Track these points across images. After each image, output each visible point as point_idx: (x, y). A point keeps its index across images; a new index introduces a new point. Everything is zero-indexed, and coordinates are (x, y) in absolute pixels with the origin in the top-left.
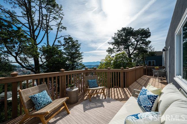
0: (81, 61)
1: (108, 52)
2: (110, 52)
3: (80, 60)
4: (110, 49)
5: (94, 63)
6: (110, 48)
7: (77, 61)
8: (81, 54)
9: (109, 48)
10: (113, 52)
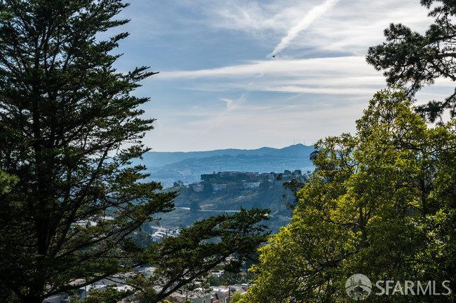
0: (136, 152)
1: (385, 64)
2: (405, 69)
3: (126, 145)
4: (400, 40)
5: (267, 154)
6: (403, 31)
7: (97, 155)
8: (124, 86)
9: (395, 31)
10: (428, 68)
